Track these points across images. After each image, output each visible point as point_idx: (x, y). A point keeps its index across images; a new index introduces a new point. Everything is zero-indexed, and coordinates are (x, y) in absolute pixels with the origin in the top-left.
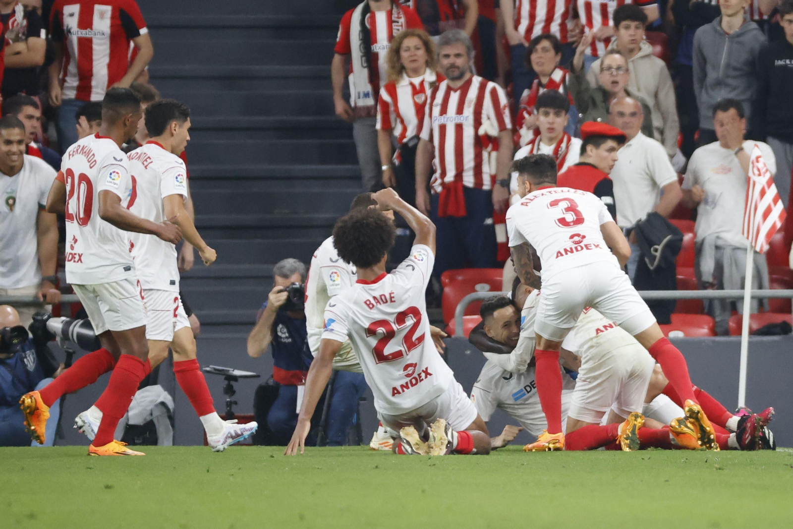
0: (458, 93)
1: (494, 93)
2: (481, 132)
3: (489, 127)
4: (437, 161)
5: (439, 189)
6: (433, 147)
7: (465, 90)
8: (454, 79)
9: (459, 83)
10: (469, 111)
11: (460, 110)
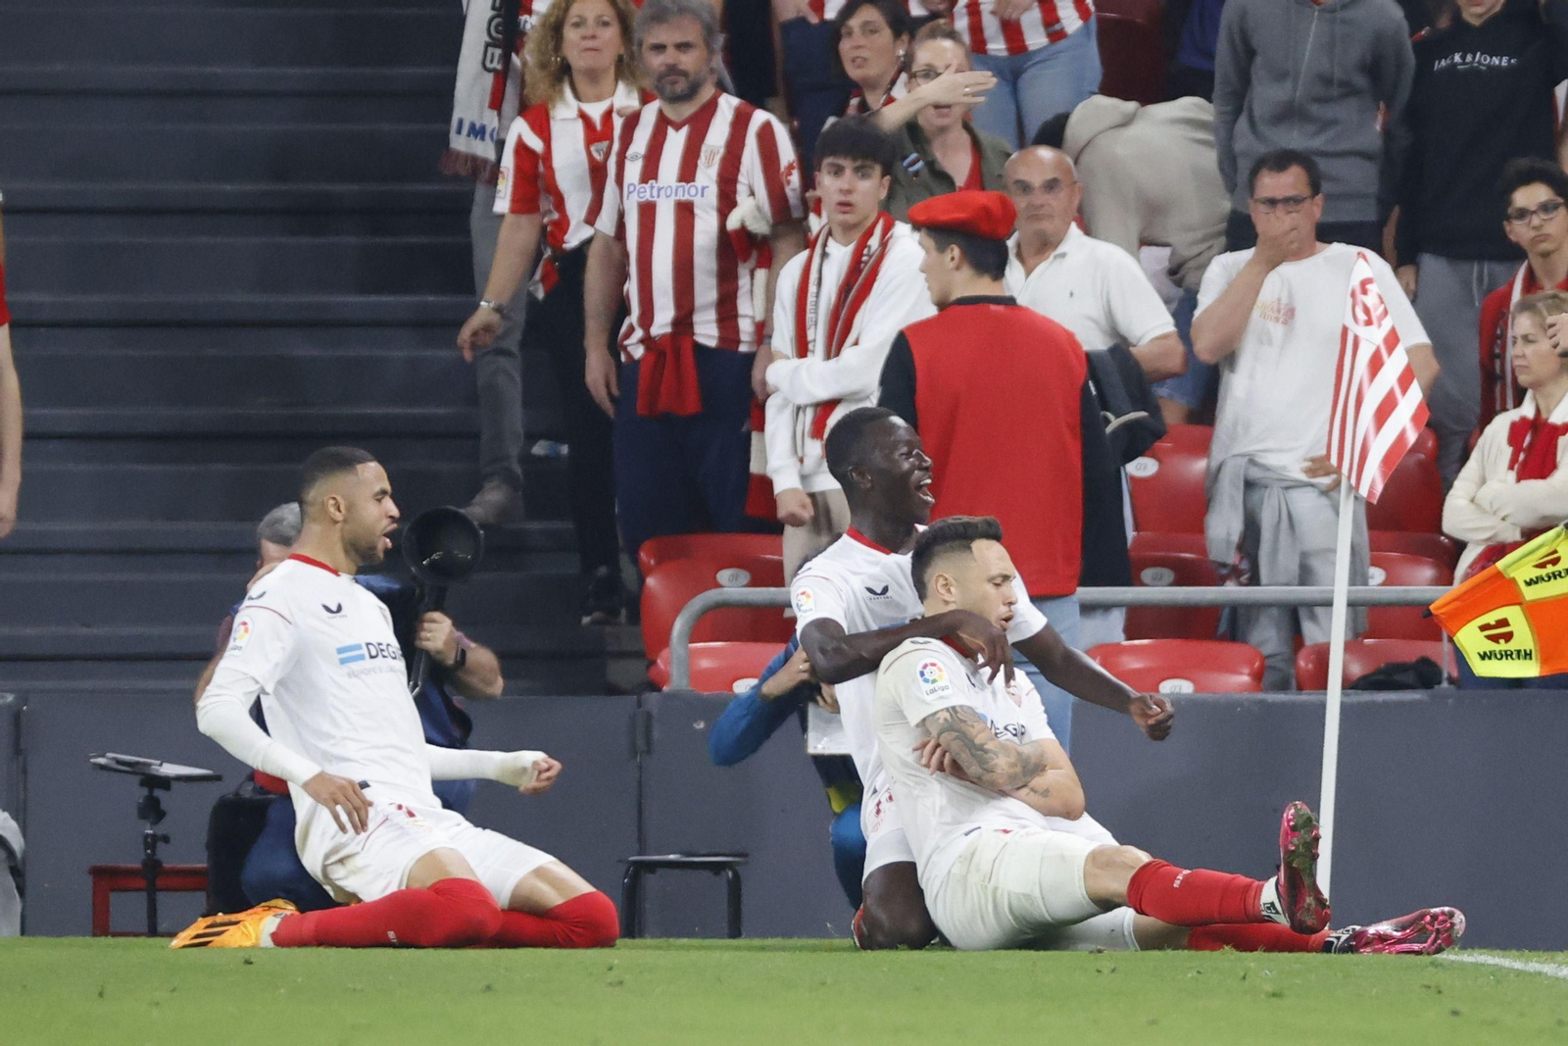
0: (685, 131)
1: (767, 138)
2: (733, 222)
3: (751, 210)
4: (632, 287)
5: (638, 352)
6: (626, 255)
7: (699, 125)
8: (675, 99)
9: (689, 109)
10: (708, 174)
11: (688, 173)
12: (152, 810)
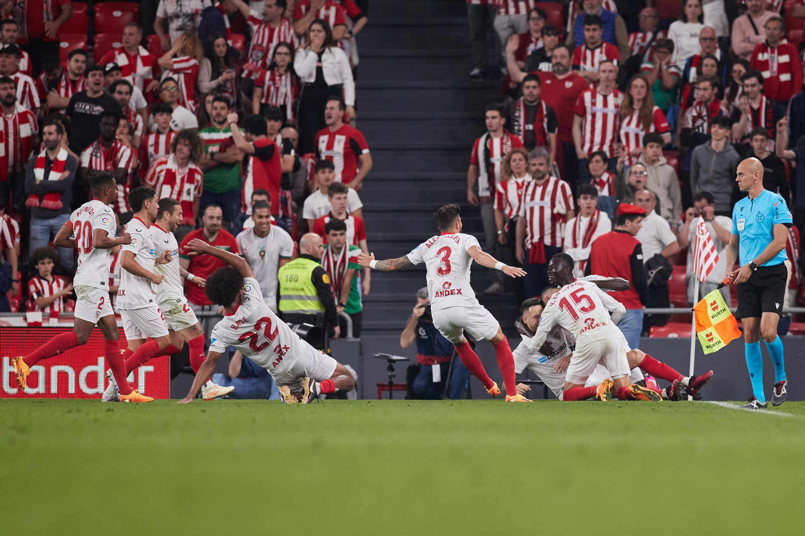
0: (541, 187)
1: (563, 188)
2: (555, 211)
3: (560, 208)
4: (528, 229)
5: (530, 247)
6: (526, 221)
7: (545, 186)
8: (538, 179)
9: (542, 181)
10: (548, 198)
11: (542, 198)
12: (391, 368)
